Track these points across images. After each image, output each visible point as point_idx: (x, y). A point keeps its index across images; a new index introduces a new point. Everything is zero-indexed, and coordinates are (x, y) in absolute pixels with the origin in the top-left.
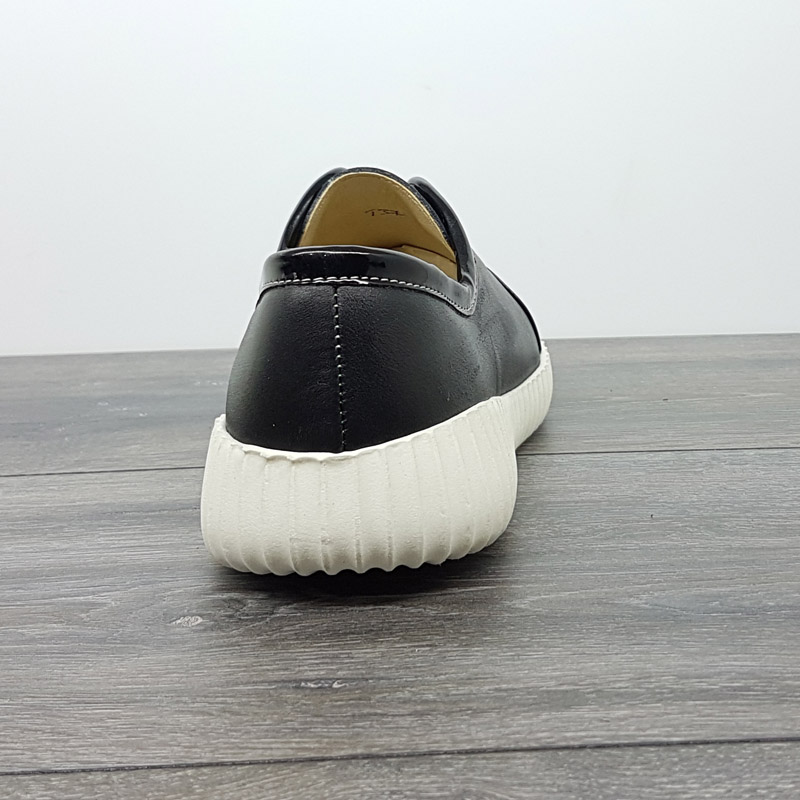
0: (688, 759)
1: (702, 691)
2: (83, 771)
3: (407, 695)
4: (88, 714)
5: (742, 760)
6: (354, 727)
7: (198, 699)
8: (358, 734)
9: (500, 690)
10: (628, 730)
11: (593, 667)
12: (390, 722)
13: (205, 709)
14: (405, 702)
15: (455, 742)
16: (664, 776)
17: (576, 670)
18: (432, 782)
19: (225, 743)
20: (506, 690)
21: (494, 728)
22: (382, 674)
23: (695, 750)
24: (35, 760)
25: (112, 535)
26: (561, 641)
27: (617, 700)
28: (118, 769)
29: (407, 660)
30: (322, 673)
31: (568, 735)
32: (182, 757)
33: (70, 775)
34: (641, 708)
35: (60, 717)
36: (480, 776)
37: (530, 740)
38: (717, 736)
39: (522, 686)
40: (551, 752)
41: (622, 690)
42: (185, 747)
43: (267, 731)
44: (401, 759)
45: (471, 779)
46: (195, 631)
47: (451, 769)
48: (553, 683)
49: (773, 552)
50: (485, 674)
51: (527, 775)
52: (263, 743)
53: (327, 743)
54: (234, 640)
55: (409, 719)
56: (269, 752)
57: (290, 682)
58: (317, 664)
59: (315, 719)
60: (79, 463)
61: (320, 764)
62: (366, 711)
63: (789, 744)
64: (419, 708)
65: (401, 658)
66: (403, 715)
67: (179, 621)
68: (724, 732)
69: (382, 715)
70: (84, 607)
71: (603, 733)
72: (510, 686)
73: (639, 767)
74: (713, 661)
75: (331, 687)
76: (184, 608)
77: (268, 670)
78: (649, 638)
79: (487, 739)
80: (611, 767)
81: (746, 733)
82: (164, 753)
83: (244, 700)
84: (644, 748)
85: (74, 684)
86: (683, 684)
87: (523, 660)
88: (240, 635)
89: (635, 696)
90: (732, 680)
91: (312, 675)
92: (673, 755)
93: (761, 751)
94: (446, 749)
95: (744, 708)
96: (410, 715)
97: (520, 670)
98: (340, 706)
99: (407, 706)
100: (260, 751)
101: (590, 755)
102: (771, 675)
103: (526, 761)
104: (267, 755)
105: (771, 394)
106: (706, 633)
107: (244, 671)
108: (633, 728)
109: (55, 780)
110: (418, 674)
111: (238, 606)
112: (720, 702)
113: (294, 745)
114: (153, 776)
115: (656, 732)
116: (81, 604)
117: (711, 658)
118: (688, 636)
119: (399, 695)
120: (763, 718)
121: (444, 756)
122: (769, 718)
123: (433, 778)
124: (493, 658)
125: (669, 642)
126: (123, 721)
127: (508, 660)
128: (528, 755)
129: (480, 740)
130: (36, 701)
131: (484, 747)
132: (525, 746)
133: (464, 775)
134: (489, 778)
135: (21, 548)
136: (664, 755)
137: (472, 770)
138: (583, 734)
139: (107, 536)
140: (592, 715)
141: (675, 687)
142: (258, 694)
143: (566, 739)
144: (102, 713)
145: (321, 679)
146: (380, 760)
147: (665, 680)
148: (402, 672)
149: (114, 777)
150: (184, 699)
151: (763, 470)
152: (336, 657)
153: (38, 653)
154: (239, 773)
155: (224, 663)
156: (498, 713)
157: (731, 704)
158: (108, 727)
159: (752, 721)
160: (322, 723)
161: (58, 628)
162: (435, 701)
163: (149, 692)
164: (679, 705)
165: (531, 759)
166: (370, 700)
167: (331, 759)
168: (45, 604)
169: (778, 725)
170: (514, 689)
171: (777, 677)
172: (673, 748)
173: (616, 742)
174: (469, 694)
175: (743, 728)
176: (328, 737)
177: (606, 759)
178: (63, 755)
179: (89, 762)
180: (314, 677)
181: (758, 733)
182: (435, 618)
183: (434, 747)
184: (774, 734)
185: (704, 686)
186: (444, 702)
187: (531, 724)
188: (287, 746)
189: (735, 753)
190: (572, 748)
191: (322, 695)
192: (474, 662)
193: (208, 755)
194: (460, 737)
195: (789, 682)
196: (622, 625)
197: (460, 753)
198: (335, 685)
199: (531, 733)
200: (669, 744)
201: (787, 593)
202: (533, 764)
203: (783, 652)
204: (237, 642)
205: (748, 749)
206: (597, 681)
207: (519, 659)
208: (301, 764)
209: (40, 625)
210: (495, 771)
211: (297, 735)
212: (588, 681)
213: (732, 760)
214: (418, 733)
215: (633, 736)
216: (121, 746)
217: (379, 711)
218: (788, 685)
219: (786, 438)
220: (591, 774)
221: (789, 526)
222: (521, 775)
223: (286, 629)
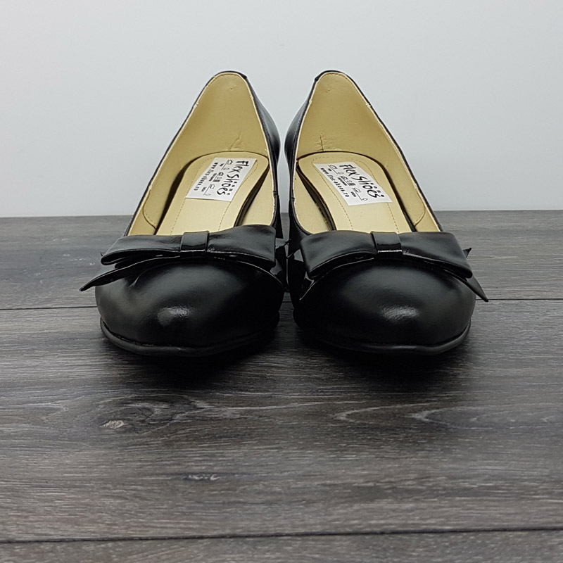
0: (456, 544)
1: (466, 489)
2: (38, 541)
3: (260, 487)
4: (43, 496)
5: (493, 545)
6: (224, 512)
7: (118, 486)
8: (226, 518)
9: (325, 485)
10: (414, 520)
11: (390, 468)
12: (249, 509)
13: (123, 495)
14: (259, 493)
15: (294, 526)
16: (439, 557)
17: (378, 470)
18: (278, 558)
19: (135, 522)
20: (329, 485)
21: (321, 515)
22: (244, 470)
23: (461, 537)
24: (5, 532)
25: (66, 356)
26: (367, 447)
27: (407, 495)
28: (61, 541)
29: (263, 459)
30: (203, 468)
31: (373, 522)
32: (105, 532)
33: (28, 545)
34: (423, 502)
35: (23, 497)
36: (311, 554)
37: (345, 526)
38: (476, 526)
39: (340, 482)
40: (360, 536)
41: (411, 487)
42: (108, 524)
43: (164, 513)
44: (256, 539)
45: (304, 556)
46: (119, 432)
47: (291, 548)
48: (362, 480)
49: (513, 380)
50: (315, 472)
51: (344, 554)
52: (162, 523)
53: (205, 525)
54: (144, 440)
55: (263, 507)
56: (165, 531)
57: (181, 474)
58: (201, 461)
59: (198, 505)
60: (48, 301)
61: (200, 541)
62: (233, 499)
63: (527, 533)
64: (269, 498)
65: (258, 457)
66: (257, 504)
67: (108, 424)
68: (481, 523)
69: (244, 503)
70: (44, 411)
71: (396, 522)
72: (332, 482)
73: (421, 550)
74: (474, 466)
75: (209, 479)
76: (111, 413)
77: (167, 465)
78: (428, 445)
79: (316, 524)
80: (403, 549)
81: (496, 524)
82: (93, 528)
83: (149, 488)
84: (425, 535)
85: (34, 472)
86: (452, 483)
87: (341, 461)
88: (149, 436)
89: (419, 492)
90: (487, 480)
91: (196, 469)
92: (445, 541)
93: (508, 538)
94: (287, 532)
95: (496, 504)
96: (262, 503)
97: (339, 469)
98: (215, 495)
99: (262, 496)
100: (159, 529)
101: (387, 538)
102: (513, 477)
103: (343, 543)
104: (164, 533)
105: (509, 257)
106: (468, 442)
107: (150, 465)
108: (417, 518)
109: (17, 548)
110: (269, 471)
111: (148, 413)
112: (479, 498)
113: (182, 525)
114: (85, 547)
115: (433, 521)
116: (44, 408)
117: (472, 463)
118: (456, 445)
119: (256, 487)
120: (508, 512)
121: (285, 538)
122: (513, 512)
123: (278, 554)
124: (322, 459)
125: (442, 450)
126: (66, 502)
127: (332, 461)
128: (344, 538)
129: (311, 525)
130: (9, 485)
131: (314, 531)
132: (342, 530)
133: (299, 553)
134: (317, 556)
135: (5, 365)
136: (439, 540)
137: (306, 549)
138: (382, 522)
139: (64, 357)
140: (389, 506)
141: (447, 485)
142: (160, 483)
143: (370, 526)
144: (52, 495)
145: (203, 473)
146: (242, 539)
147: (440, 480)
148: (258, 469)
149: (58, 547)
150: (108, 486)
151: (505, 316)
152: (213, 455)
153: (13, 446)
154: (144, 546)
155: (137, 458)
156: (324, 504)
157: (486, 500)
158: (56, 507)
159: (501, 514)
160: (202, 508)
161: (26, 427)
162: (280, 493)
163: (85, 480)
164: (450, 500)
165: (346, 541)
166: (236, 490)
167: (208, 537)
168: (19, 408)
169: (518, 517)
170: (334, 485)
171: (518, 479)
172: (445, 534)
173: (406, 529)
174: (304, 488)
175: (495, 519)
176: (206, 520)
177: (399, 542)
178: (24, 528)
179: (43, 535)
180: (198, 471)
181: (504, 524)
182: (281, 427)
183: (279, 530)
184: (516, 524)
185: (467, 485)
186: (286, 494)
187: (346, 514)
188: (178, 526)
189: (489, 539)
190: (375, 533)
191: (203, 485)
192: (307, 462)
193: (124, 531)
194: (297, 523)
195: (526, 483)
196: (410, 435)
197: (297, 535)
198: (212, 478)
199: (346, 520)
200: (442, 532)
201: (524, 412)
202: (348, 546)
203: (522, 459)
204: (146, 442)
205: (499, 536)
206: (392, 480)
207: (338, 461)
208: (186, 541)
209: (14, 424)
210: (321, 550)
211: (185, 517)
212: (387, 480)
213: (486, 545)
214: (268, 518)
215: (418, 525)
216: (64, 522)
217: (241, 500)
218: (525, 486)
219: (520, 291)
220: (388, 554)
221: (524, 359)
222: (339, 554)
223: (180, 432)
